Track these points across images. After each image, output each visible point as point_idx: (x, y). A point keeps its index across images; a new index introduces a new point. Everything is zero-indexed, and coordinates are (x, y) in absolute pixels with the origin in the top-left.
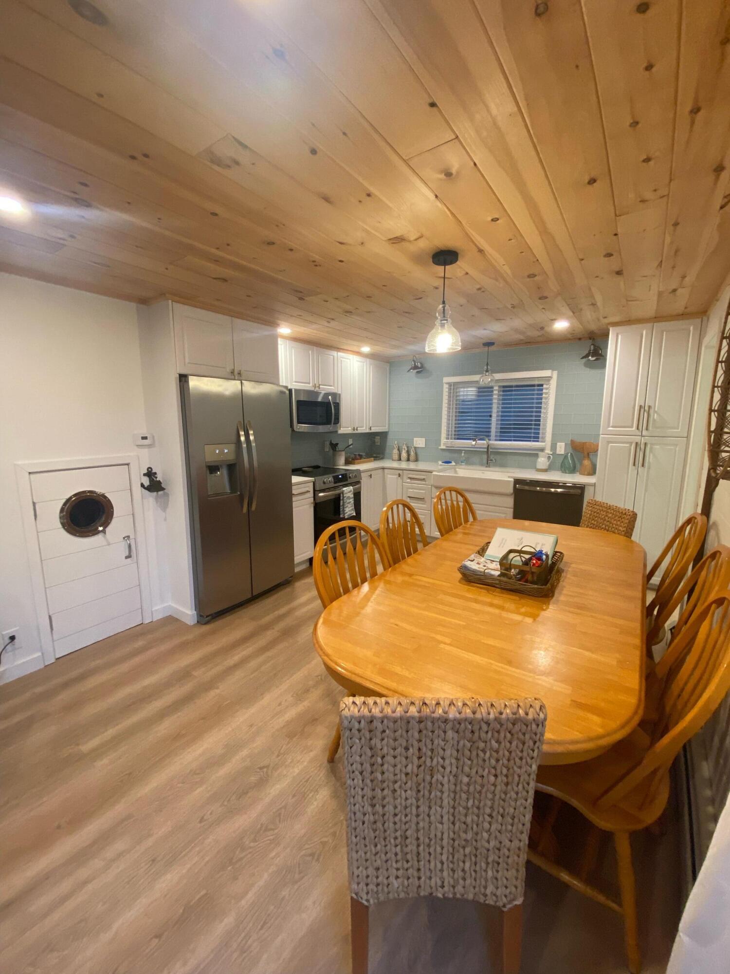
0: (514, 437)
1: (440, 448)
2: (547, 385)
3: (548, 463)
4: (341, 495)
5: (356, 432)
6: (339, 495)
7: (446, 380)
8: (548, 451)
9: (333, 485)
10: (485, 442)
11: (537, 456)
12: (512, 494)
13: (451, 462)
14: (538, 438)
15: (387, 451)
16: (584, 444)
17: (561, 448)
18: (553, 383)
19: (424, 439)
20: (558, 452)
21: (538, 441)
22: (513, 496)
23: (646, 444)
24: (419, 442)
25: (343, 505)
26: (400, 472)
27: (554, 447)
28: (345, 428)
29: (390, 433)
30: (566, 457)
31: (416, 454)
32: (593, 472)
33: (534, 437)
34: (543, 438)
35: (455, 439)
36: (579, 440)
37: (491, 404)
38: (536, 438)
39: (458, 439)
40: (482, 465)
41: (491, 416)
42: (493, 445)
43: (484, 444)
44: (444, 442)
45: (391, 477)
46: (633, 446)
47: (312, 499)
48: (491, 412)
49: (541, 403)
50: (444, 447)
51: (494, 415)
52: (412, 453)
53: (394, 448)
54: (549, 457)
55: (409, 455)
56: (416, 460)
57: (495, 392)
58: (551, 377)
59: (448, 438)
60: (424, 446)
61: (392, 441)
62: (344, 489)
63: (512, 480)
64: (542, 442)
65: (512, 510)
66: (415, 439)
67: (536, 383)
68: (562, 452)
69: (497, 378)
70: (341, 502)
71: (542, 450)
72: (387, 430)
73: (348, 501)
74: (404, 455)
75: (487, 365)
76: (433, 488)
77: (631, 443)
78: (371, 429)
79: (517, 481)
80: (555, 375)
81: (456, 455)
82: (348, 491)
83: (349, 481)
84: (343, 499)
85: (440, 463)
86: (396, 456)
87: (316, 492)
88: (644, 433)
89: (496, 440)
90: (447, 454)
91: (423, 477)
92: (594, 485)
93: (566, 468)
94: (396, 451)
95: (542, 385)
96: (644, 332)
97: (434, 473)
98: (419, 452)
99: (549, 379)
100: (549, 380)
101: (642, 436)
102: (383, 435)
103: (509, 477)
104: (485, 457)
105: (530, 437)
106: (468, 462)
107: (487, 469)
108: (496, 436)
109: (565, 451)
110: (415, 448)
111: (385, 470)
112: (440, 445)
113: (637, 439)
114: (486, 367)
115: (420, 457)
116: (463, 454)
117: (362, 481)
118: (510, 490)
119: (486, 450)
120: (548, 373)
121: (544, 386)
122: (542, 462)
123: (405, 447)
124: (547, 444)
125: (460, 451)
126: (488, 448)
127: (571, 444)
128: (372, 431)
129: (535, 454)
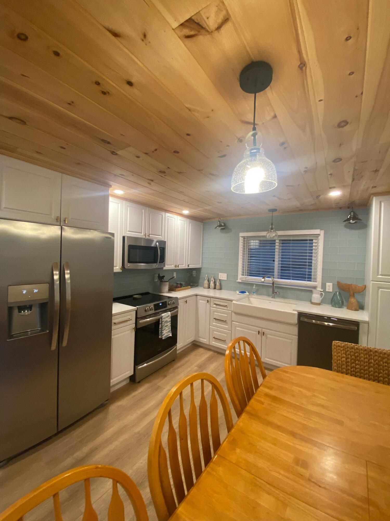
0: (293, 277)
1: (237, 281)
2: (316, 240)
3: (321, 299)
4: (161, 320)
5: (177, 268)
6: (159, 320)
7: (242, 234)
8: (319, 289)
9: (153, 312)
10: (270, 279)
11: (311, 291)
12: (297, 324)
13: (245, 292)
14: (311, 278)
15: (201, 281)
16: (350, 285)
17: (329, 287)
18: (321, 238)
19: (226, 274)
20: (327, 290)
21: (311, 281)
22: (297, 326)
24: (223, 276)
25: (162, 328)
26: (209, 299)
27: (324, 286)
28: (169, 265)
29: (202, 268)
30: (335, 294)
31: (220, 284)
32: (361, 307)
33: (308, 278)
34: (315, 279)
35: (248, 275)
36: (344, 282)
37: (274, 252)
38: (309, 278)
40: (269, 295)
41: (274, 261)
42: (277, 282)
43: (269, 280)
44: (241, 277)
45: (202, 303)
47: (134, 325)
48: (274, 258)
49: (312, 253)
50: (240, 281)
51: (276, 260)
52: (218, 284)
53: (205, 280)
54: (321, 294)
55: (215, 285)
56: (221, 289)
57: (277, 244)
58: (319, 235)
59: (243, 275)
60: (226, 279)
61: (204, 275)
62: (163, 315)
63: (296, 313)
64: (314, 281)
65: (297, 337)
66: (220, 274)
67: (308, 238)
68: (331, 290)
69: (279, 234)
70: (160, 325)
71: (315, 288)
72: (201, 267)
73: (166, 324)
74: (212, 284)
75: (272, 224)
76: (233, 314)
78: (189, 267)
79: (301, 315)
80: (322, 233)
81: (249, 287)
82: (166, 316)
83: (169, 307)
84: (162, 323)
85: (238, 292)
86: (206, 286)
87: (138, 319)
89: (278, 278)
90: (242, 286)
91: (226, 304)
92: (368, 323)
93: (335, 303)
94: (206, 282)
95: (312, 240)
97: (234, 302)
98: (223, 283)
100: (318, 237)
102: (198, 270)
103: (294, 310)
104: (271, 290)
105: (305, 278)
106: (258, 293)
107: (273, 299)
108: (278, 275)
109: (333, 289)
110: (220, 280)
111: (198, 296)
112: (237, 280)
114: (271, 226)
115: (223, 287)
116: (254, 287)
117: (179, 307)
118: (295, 321)
119: (271, 285)
120: (317, 232)
121: (314, 241)
122: (316, 297)
123: (212, 279)
124: (318, 283)
125: (252, 285)
126: (273, 284)
127: (338, 284)
128: (190, 267)
129: (310, 290)
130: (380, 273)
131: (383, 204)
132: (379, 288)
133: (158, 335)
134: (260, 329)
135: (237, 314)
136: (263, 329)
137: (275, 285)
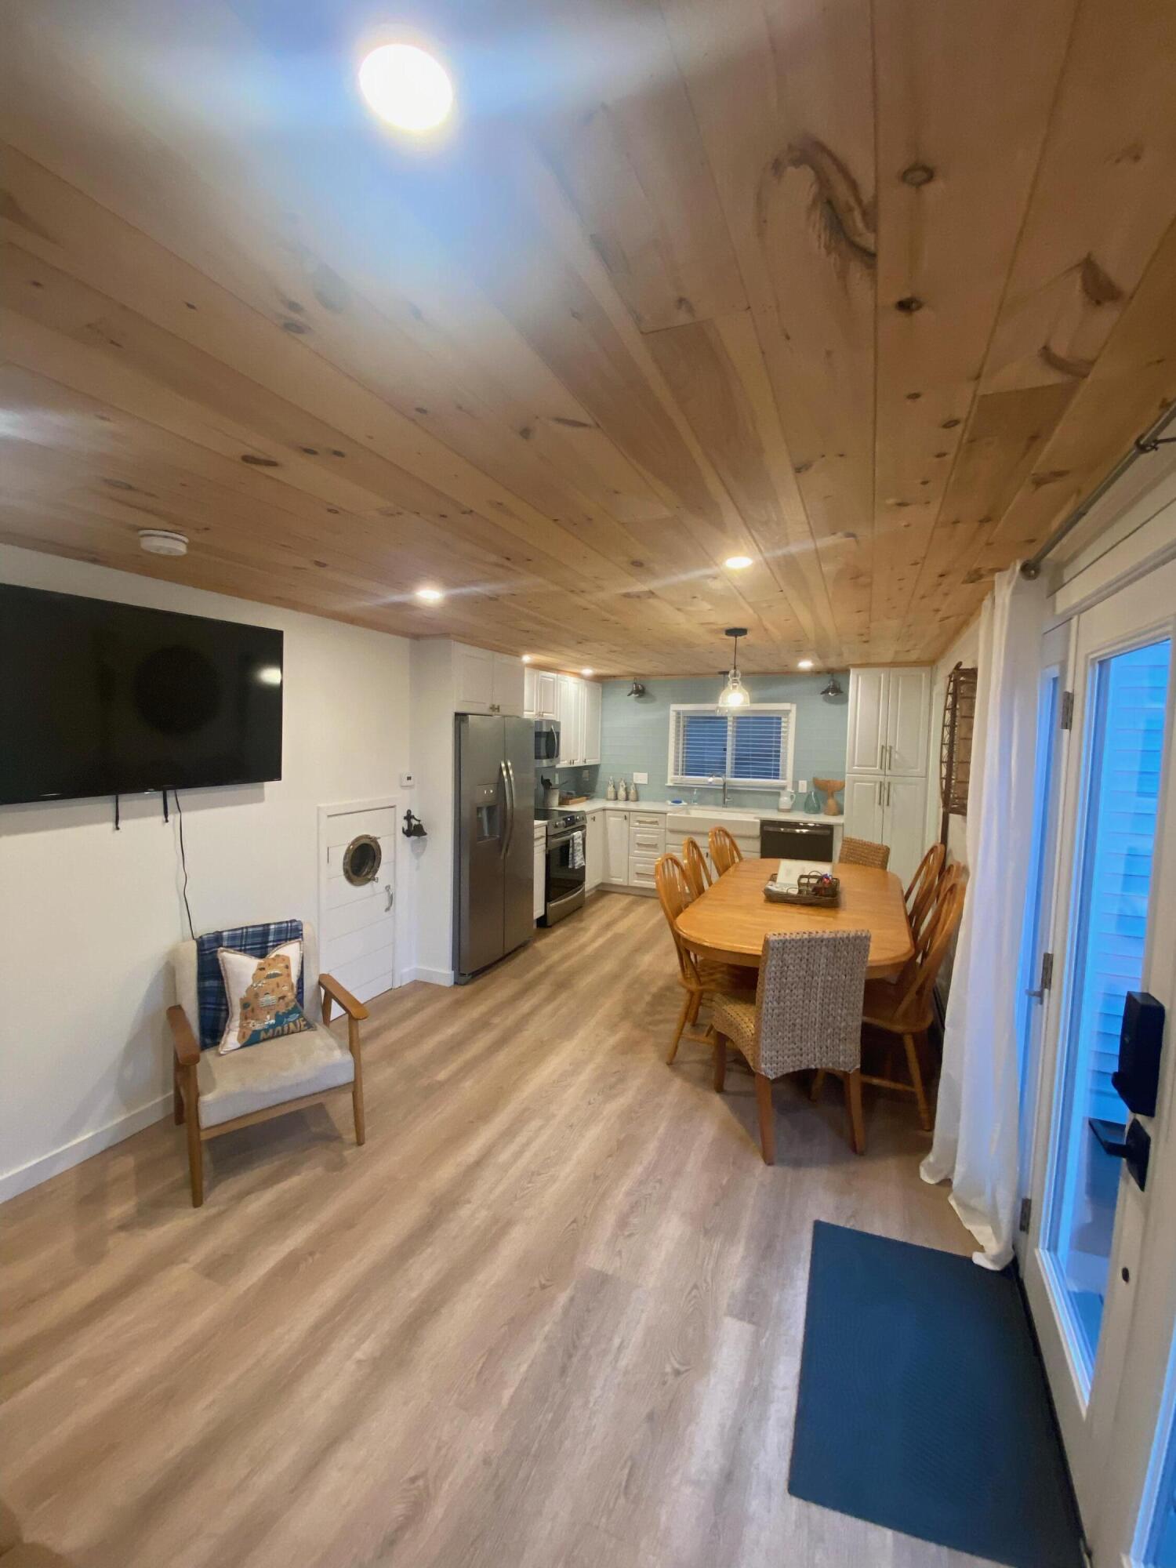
0: (754, 773)
1: (667, 785)
2: (785, 718)
3: (791, 803)
4: (571, 841)
5: (572, 766)
6: (569, 841)
7: (675, 707)
8: (790, 790)
9: (562, 829)
10: (720, 779)
11: (779, 794)
12: (757, 838)
13: (680, 802)
14: (778, 775)
15: (599, 787)
16: (828, 782)
17: (803, 787)
18: (793, 716)
19: (646, 774)
20: (800, 791)
21: (778, 779)
22: (760, 838)
23: (889, 783)
24: (641, 778)
25: (573, 854)
26: (627, 814)
27: (795, 784)
29: (601, 765)
30: (809, 796)
31: (637, 792)
32: (840, 812)
33: (775, 774)
34: (785, 775)
35: (683, 774)
36: (823, 777)
37: (726, 736)
38: (776, 775)
39: (689, 775)
40: (717, 805)
41: (725, 750)
42: (729, 782)
43: (719, 781)
44: (672, 779)
45: (614, 821)
46: (878, 786)
47: (544, 846)
48: (725, 745)
49: (780, 738)
50: (671, 784)
51: (729, 748)
52: (632, 791)
53: (607, 785)
54: (792, 797)
55: (627, 794)
56: (637, 800)
57: (729, 723)
58: (790, 711)
59: (676, 774)
60: (646, 782)
61: (604, 775)
62: (575, 834)
63: (758, 821)
64: (782, 779)
66: (634, 774)
67: (775, 715)
68: (805, 791)
70: (571, 849)
71: (783, 788)
72: (599, 763)
73: (578, 848)
76: (668, 833)
77: (875, 782)
78: (585, 762)
79: (764, 823)
80: (791, 707)
81: (686, 794)
82: (577, 834)
83: (578, 824)
84: (573, 846)
85: (669, 802)
86: (611, 795)
87: (549, 838)
88: (888, 772)
89: (732, 777)
90: (675, 792)
91: (655, 819)
92: (843, 825)
93: (809, 808)
94: (611, 789)
95: (780, 718)
96: (882, 675)
97: (668, 815)
98: (642, 792)
99: (787, 712)
100: (788, 714)
101: (885, 775)
102: (594, 769)
103: (755, 818)
104: (721, 796)
105: (770, 774)
106: (701, 801)
107: (724, 809)
108: (732, 772)
109: (808, 788)
110: (636, 784)
111: (607, 812)
112: (667, 783)
113: (881, 778)
115: (641, 798)
116: (695, 793)
117: (587, 825)
118: (757, 832)
119: (722, 788)
120: (786, 706)
121: (783, 719)
122: (785, 801)
123: (622, 783)
124: (788, 781)
125: (691, 789)
126: (724, 785)
127: (814, 782)
128: (587, 764)
129: (776, 793)
130: (856, 763)
131: (860, 678)
132: (855, 781)
133: (568, 864)
135: (673, 831)
137: (726, 788)
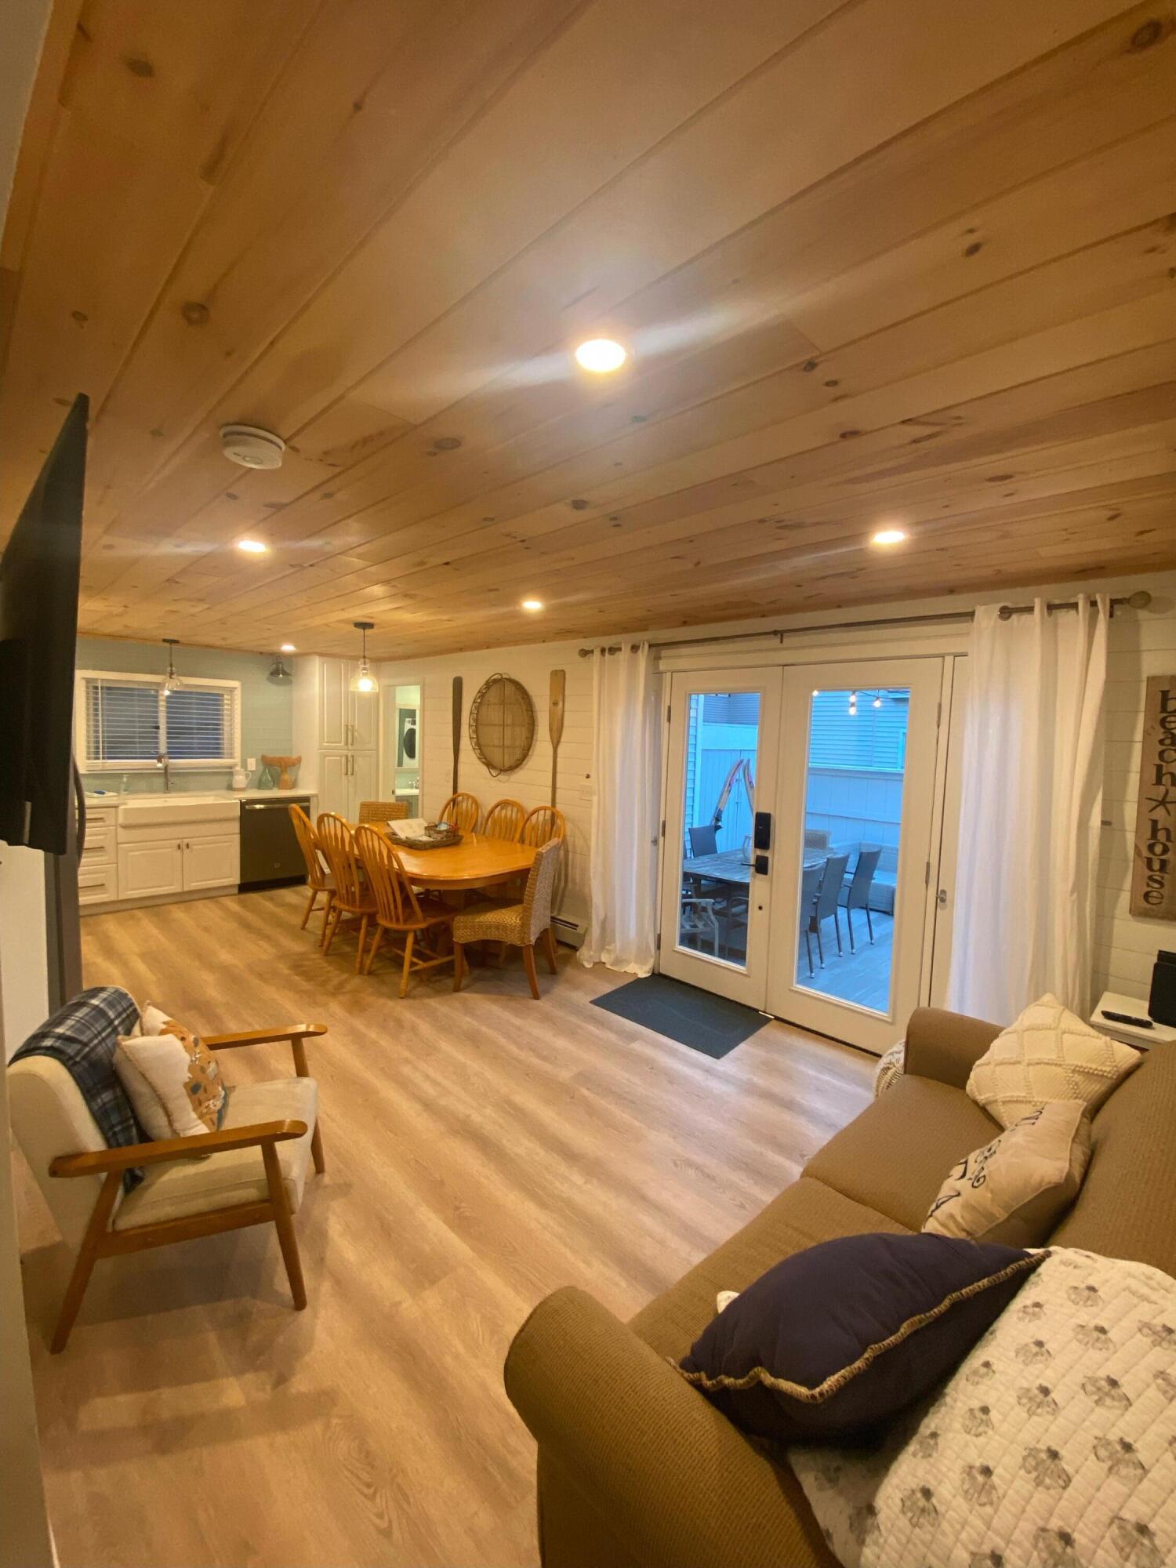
2: (229, 695)
3: (245, 780)
7: (84, 674)
8: (240, 768)
10: (156, 761)
11: (231, 774)
12: (238, 815)
14: (226, 754)
16: (281, 758)
17: (252, 763)
18: (238, 695)
20: (251, 769)
21: (225, 757)
22: (241, 819)
23: (353, 756)
27: (244, 764)
33: (221, 754)
34: (232, 754)
35: (103, 758)
36: (271, 755)
37: (157, 712)
39: (109, 758)
41: (158, 728)
42: (172, 764)
43: (154, 763)
44: (87, 764)
46: (344, 760)
48: (158, 722)
49: (221, 715)
50: (86, 772)
51: (162, 726)
54: (245, 775)
58: (234, 688)
59: (89, 758)
63: (235, 802)
64: (231, 758)
65: (239, 835)
67: (216, 692)
68: (254, 769)
71: (233, 767)
75: (171, 666)
76: (120, 830)
77: (341, 757)
80: (239, 686)
88: (350, 747)
90: (96, 781)
91: (101, 816)
92: (316, 796)
93: (261, 785)
95: (224, 696)
97: (120, 808)
99: (232, 690)
100: (232, 692)
101: (349, 750)
105: (216, 753)
106: (131, 790)
108: (169, 753)
109: (256, 766)
113: (345, 752)
114: (169, 668)
116: (125, 779)
118: (237, 812)
119: (163, 771)
120: (230, 683)
121: (226, 697)
122: (240, 780)
124: (237, 760)
126: (163, 768)
127: (261, 759)
129: (229, 772)
130: (326, 740)
132: (325, 756)
134: (178, 841)
135: (125, 827)
136: (184, 840)
137: (170, 771)
